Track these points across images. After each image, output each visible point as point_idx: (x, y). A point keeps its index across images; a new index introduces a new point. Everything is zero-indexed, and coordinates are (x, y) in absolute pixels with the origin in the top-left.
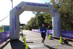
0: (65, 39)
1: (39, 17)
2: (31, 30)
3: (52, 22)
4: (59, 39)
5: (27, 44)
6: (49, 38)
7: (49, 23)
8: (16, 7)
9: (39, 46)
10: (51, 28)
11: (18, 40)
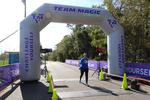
0: (133, 79)
1: (80, 36)
2: (64, 62)
3: (106, 45)
4: (121, 79)
5: (55, 90)
6: (101, 77)
7: (100, 46)
8: (33, 15)
9: (79, 93)
10: (104, 57)
11: (36, 82)
